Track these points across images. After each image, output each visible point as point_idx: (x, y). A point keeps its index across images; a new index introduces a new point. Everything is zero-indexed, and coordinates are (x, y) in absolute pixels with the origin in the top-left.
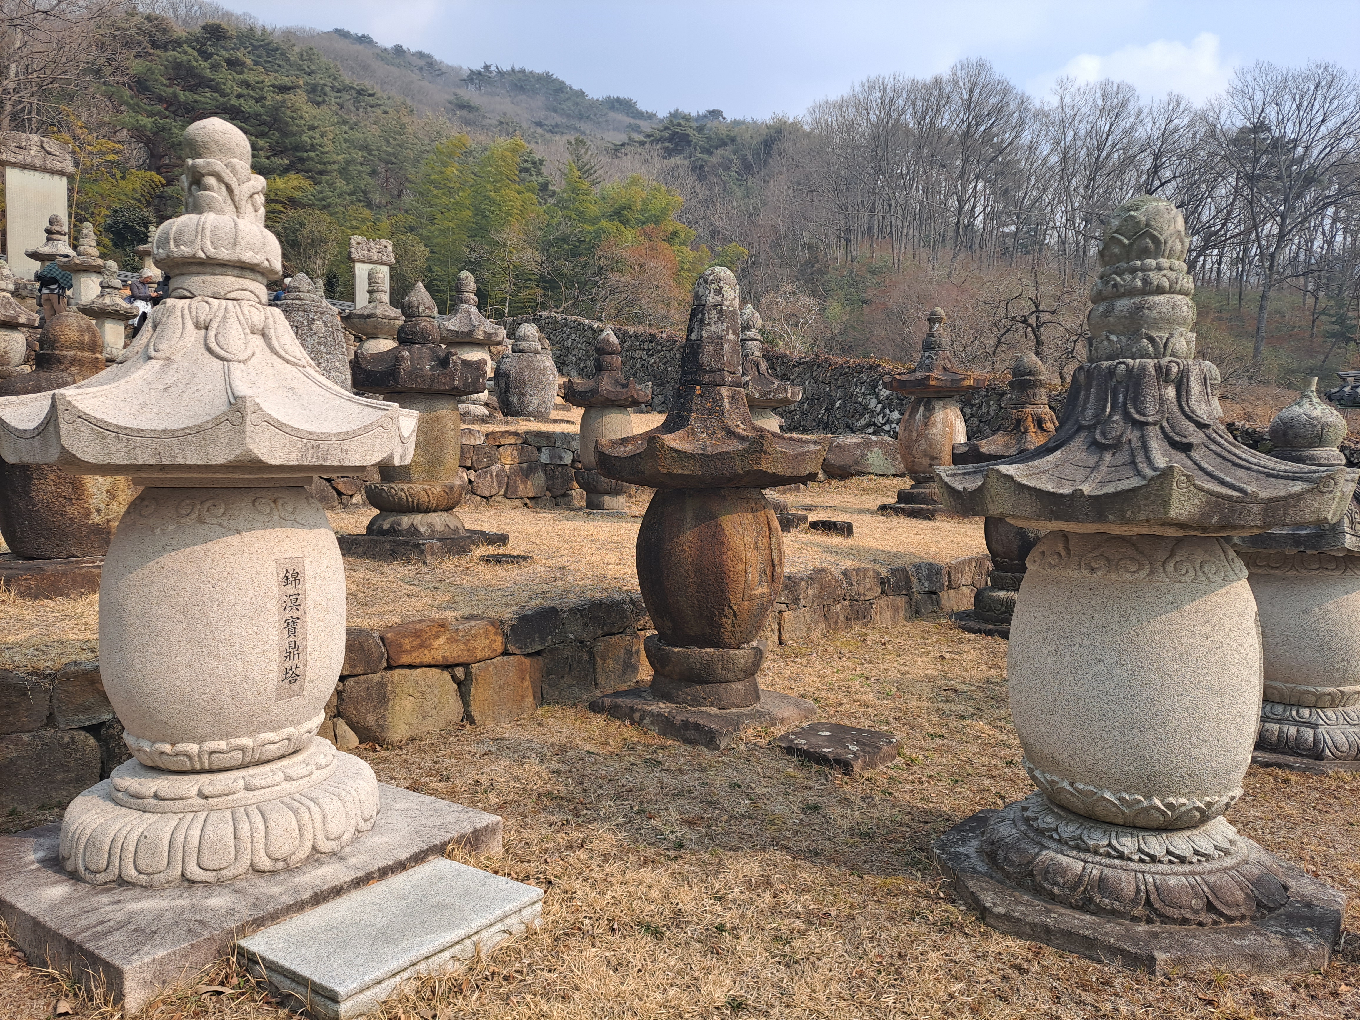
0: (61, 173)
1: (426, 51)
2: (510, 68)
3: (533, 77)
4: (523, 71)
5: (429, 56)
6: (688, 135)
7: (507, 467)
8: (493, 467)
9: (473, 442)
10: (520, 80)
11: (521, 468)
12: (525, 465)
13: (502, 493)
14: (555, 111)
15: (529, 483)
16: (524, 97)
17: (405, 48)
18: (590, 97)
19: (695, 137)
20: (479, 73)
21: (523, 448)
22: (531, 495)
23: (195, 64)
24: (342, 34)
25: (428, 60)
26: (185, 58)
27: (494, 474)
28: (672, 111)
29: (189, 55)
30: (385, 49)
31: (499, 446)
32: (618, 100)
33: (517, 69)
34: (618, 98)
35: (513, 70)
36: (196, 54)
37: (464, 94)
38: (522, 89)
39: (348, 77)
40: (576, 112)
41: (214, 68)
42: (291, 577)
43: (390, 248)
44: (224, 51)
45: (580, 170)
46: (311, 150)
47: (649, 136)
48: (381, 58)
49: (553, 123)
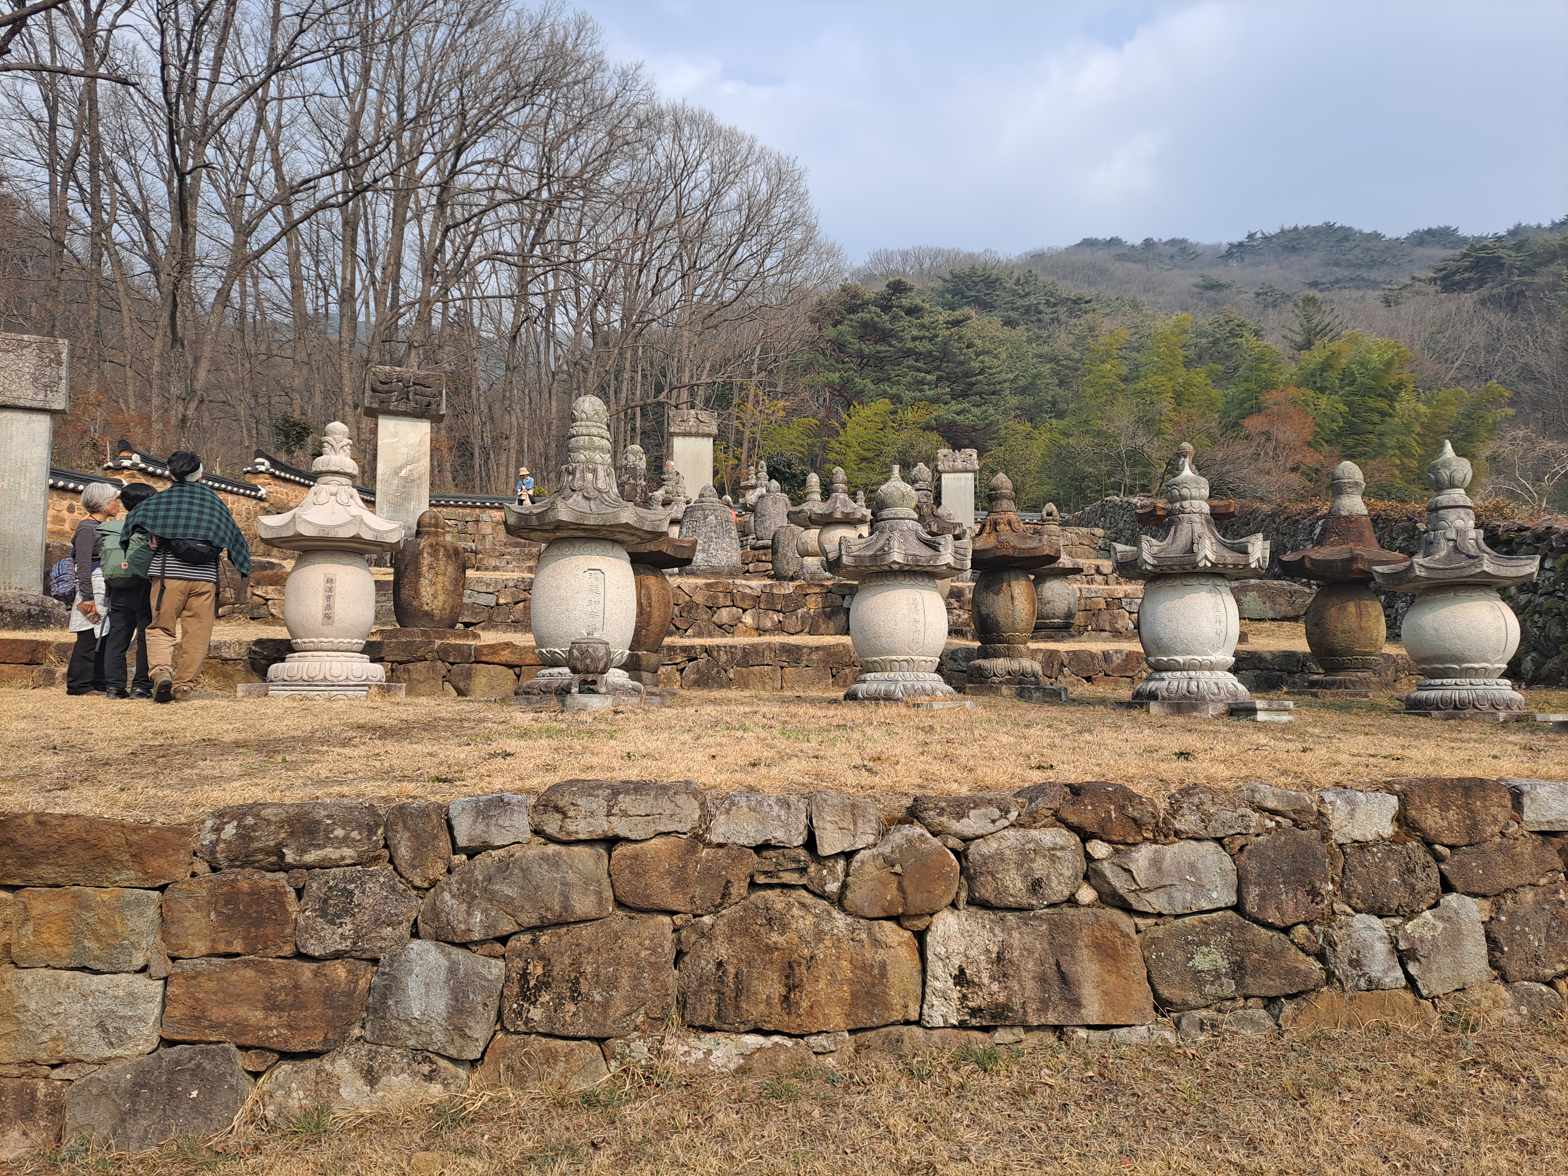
0: (708, 435)
1: (1179, 236)
2: (1278, 231)
5: (1184, 241)
6: (1499, 257)
7: (812, 609)
8: (799, 611)
9: (782, 592)
10: (1291, 240)
11: (825, 611)
12: (830, 609)
13: (808, 628)
14: (1337, 264)
15: (833, 623)
16: (1296, 257)
17: (1156, 239)
18: (1387, 237)
19: (1510, 257)
20: (1241, 245)
21: (826, 596)
22: (832, 632)
23: (876, 319)
24: (1089, 243)
25: (1183, 246)
26: (868, 316)
27: (799, 616)
28: (1511, 228)
29: (872, 313)
30: (1133, 247)
31: (806, 595)
32: (1430, 232)
33: (1300, 227)
35: (1283, 231)
36: (879, 310)
37: (1217, 273)
38: (1294, 249)
39: (1068, 289)
40: (1367, 259)
41: (895, 319)
42: (330, 581)
43: (975, 456)
44: (905, 302)
45: (1309, 333)
46: (980, 374)
47: (1441, 270)
48: (1121, 257)
49: (1332, 279)
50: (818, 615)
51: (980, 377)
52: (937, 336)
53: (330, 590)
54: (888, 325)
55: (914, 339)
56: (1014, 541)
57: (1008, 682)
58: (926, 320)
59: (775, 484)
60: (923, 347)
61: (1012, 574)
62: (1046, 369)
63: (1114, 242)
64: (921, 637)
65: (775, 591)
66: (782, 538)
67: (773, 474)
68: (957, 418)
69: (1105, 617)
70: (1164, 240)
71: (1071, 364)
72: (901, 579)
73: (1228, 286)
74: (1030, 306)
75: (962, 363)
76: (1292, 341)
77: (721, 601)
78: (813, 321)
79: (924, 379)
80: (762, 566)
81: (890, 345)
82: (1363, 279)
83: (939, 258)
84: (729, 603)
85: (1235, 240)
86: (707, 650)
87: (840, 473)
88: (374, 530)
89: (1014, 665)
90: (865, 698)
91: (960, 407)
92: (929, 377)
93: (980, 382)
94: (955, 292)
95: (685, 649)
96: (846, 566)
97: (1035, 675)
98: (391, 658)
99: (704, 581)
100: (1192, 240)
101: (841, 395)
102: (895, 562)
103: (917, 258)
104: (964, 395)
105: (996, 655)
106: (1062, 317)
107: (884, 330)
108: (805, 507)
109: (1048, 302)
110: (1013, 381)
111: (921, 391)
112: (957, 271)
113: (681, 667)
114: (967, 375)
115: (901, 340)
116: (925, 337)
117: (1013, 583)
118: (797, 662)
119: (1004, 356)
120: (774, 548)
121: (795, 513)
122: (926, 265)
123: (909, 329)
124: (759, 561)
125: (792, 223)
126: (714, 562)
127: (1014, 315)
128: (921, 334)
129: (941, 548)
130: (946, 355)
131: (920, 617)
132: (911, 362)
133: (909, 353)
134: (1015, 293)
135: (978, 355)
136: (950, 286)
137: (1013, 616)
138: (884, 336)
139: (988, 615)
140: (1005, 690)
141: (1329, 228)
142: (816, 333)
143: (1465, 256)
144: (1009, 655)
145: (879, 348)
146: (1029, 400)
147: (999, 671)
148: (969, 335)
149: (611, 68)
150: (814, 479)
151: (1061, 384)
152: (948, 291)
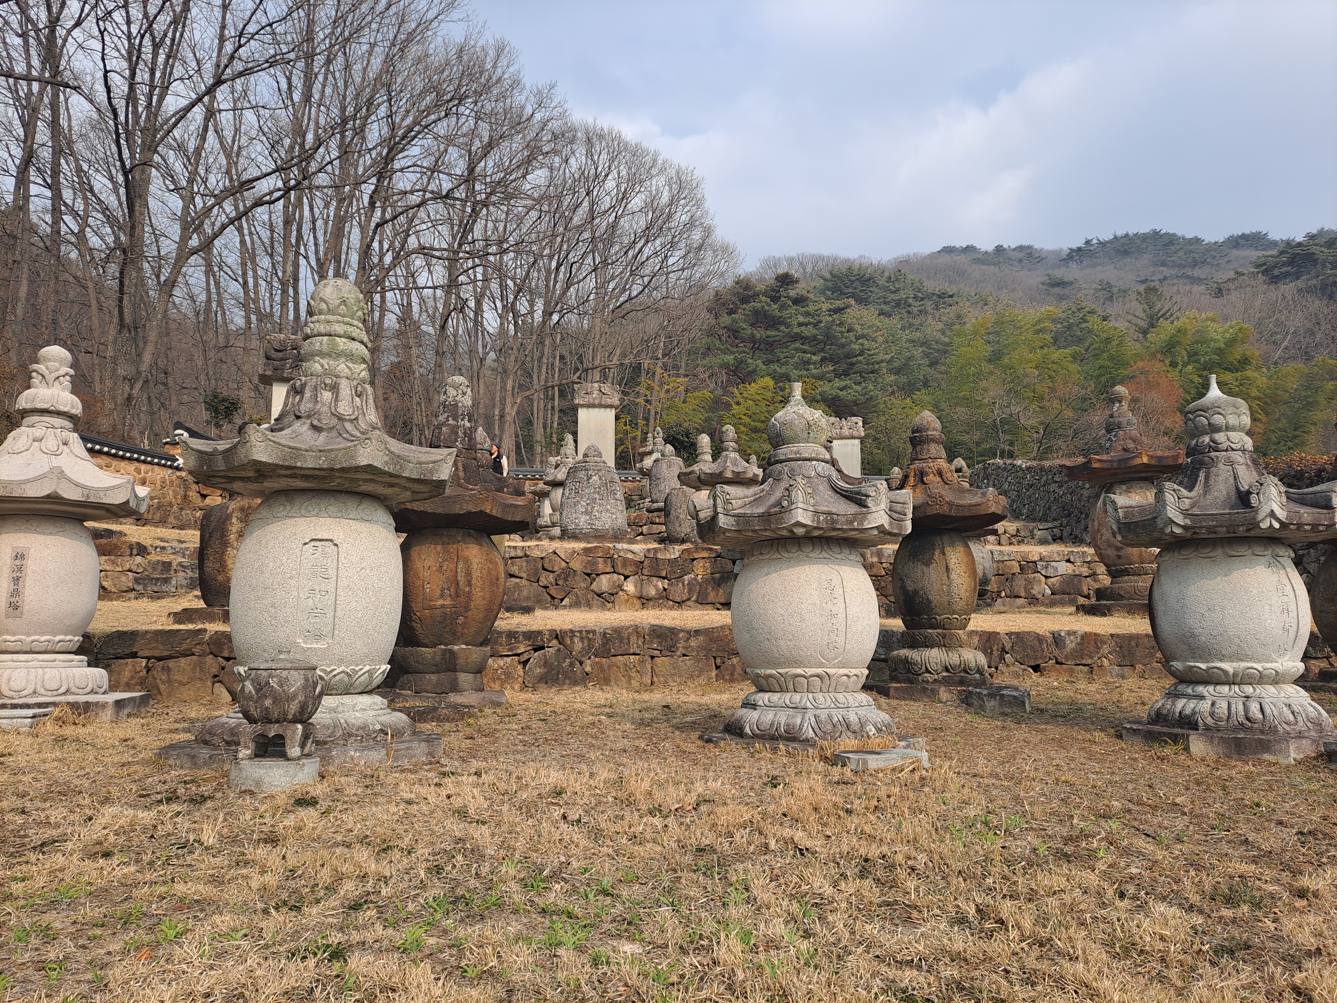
0: (611, 406)
1: (1025, 243)
2: (1112, 237)
3: (1139, 238)
4: (1127, 235)
5: (1029, 247)
6: (1313, 254)
7: (700, 577)
8: (686, 577)
9: (668, 556)
10: (1123, 244)
11: (713, 578)
12: (717, 575)
13: (694, 598)
14: (1164, 264)
15: (721, 591)
16: (1129, 259)
17: (1005, 246)
18: (1206, 241)
19: (1322, 253)
20: (1079, 249)
21: (715, 561)
22: (722, 601)
23: (767, 308)
24: (948, 250)
25: (1029, 251)
26: (759, 305)
27: (686, 582)
29: (762, 303)
30: (986, 252)
31: (693, 560)
32: (1243, 236)
33: (1130, 233)
34: (1243, 235)
35: (1115, 237)
36: (769, 300)
37: (1060, 273)
38: (1126, 253)
39: (931, 286)
40: (1189, 260)
41: (782, 307)
42: (20, 556)
43: (860, 424)
44: (792, 293)
45: (1152, 318)
46: (860, 355)
47: (1261, 265)
48: (978, 261)
49: (1161, 277)
50: (706, 581)
51: (859, 358)
52: (820, 322)
53: (20, 569)
54: (777, 313)
55: (800, 325)
56: (949, 496)
57: (946, 682)
58: (811, 308)
59: (669, 448)
60: (808, 331)
61: (946, 538)
62: (918, 352)
63: (969, 249)
64: (840, 641)
65: (659, 556)
66: (674, 500)
67: (669, 440)
68: (841, 393)
69: (1020, 582)
70: (1013, 247)
71: (941, 347)
72: (808, 549)
73: (1070, 283)
74: (900, 300)
75: (843, 346)
76: (1136, 325)
77: (601, 567)
78: (709, 310)
79: (810, 359)
80: (656, 529)
81: (779, 331)
82: (1188, 277)
83: (820, 263)
84: (609, 569)
85: (1074, 246)
86: (557, 636)
87: (730, 430)
88: (84, 487)
89: (953, 658)
90: (755, 736)
91: (842, 384)
92: (814, 358)
93: (860, 362)
94: (834, 290)
95: (530, 635)
96: (725, 531)
97: (980, 671)
98: (147, 653)
99: (583, 545)
100: (1037, 246)
101: (735, 375)
102: (799, 524)
103: (801, 264)
104: (846, 374)
105: (928, 644)
106: (929, 309)
107: (773, 317)
108: (696, 468)
109: (915, 297)
110: (889, 362)
111: (807, 370)
112: (835, 271)
113: (523, 658)
114: (848, 356)
115: (788, 326)
116: (809, 323)
117: (948, 550)
118: (671, 649)
119: (880, 339)
120: (666, 511)
121: (685, 474)
122: (809, 269)
123: (794, 315)
124: (652, 523)
125: (691, 225)
126: (598, 525)
127: (886, 308)
128: (806, 320)
129: (870, 502)
130: (829, 338)
131: (839, 609)
132: (797, 345)
133: (796, 337)
134: (887, 289)
135: (858, 338)
136: (830, 284)
137: (949, 593)
138: (774, 322)
139: (916, 592)
140: (944, 694)
141: (1156, 235)
142: (713, 322)
143: (1282, 253)
144: (946, 644)
145: (769, 333)
146: (904, 379)
147: (933, 666)
148: (849, 321)
149: (528, 87)
150: (704, 440)
151: (933, 364)
152: (828, 289)
